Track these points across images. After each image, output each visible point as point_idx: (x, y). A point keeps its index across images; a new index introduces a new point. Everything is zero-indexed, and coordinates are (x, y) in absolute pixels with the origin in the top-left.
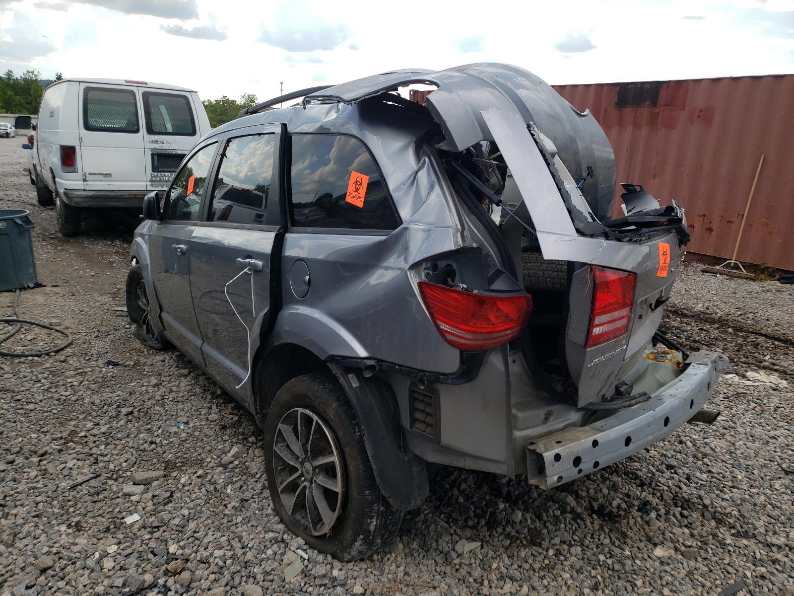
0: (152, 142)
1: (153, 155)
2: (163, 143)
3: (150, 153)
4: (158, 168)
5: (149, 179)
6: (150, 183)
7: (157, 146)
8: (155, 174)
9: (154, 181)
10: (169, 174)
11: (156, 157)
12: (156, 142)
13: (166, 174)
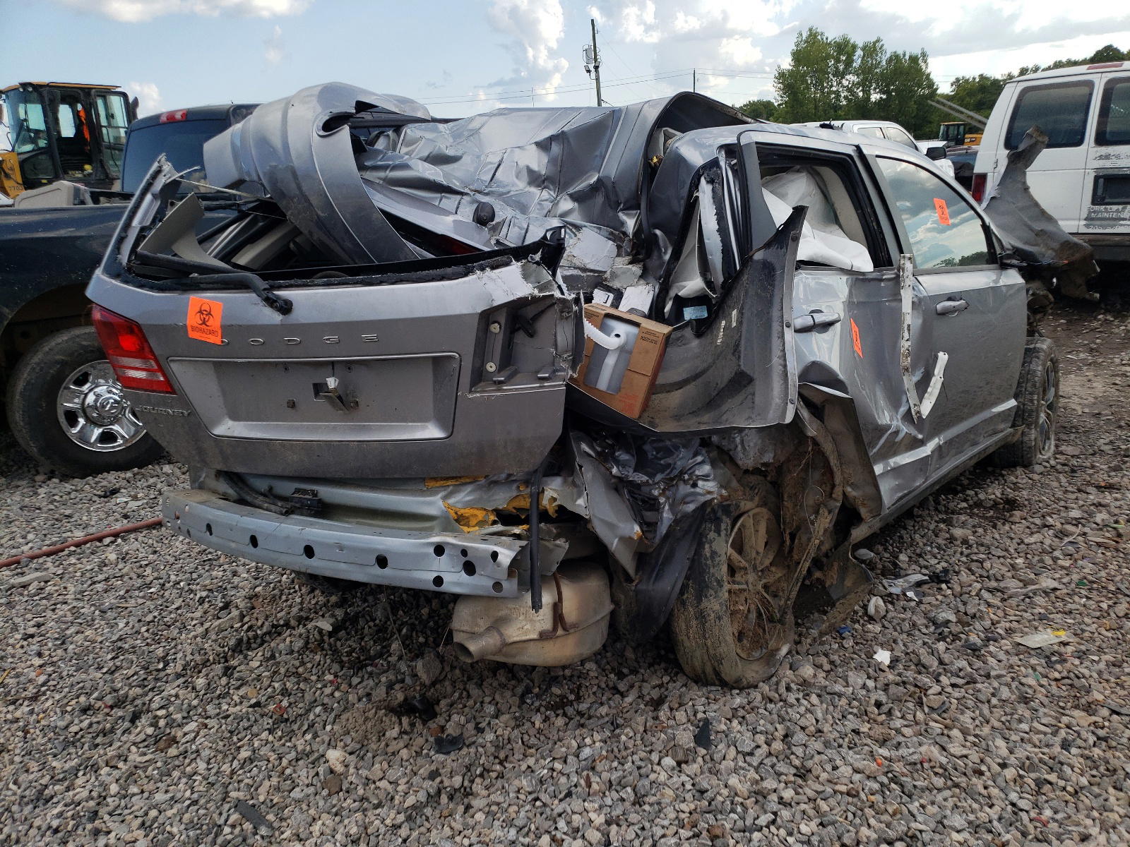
0: (1101, 157)
1: (1097, 179)
2: (1118, 157)
3: (1093, 175)
4: (1103, 199)
5: (1084, 214)
6: (1084, 222)
7: (1107, 164)
8: (1097, 208)
9: (1092, 219)
10: (1120, 207)
11: (1101, 181)
12: (1107, 157)
13: (1115, 207)
